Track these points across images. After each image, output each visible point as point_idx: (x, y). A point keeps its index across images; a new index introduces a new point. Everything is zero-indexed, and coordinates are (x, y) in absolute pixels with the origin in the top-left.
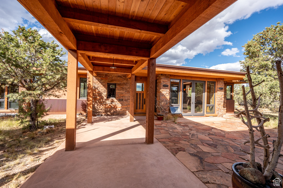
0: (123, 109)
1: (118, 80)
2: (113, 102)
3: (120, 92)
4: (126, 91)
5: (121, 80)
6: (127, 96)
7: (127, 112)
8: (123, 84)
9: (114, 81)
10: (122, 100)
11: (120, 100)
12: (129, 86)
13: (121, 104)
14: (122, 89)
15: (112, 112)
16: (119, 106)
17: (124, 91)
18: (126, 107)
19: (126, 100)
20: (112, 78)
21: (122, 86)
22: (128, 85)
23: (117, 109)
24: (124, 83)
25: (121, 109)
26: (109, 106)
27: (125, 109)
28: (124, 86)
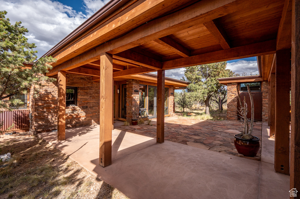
0: (88, 119)
1: (82, 83)
2: (74, 110)
3: (84, 97)
4: (91, 97)
5: (84, 83)
6: (92, 103)
7: (93, 121)
8: (87, 88)
9: (76, 85)
10: (87, 107)
11: (84, 108)
12: (94, 91)
13: (85, 112)
14: (86, 94)
15: (73, 123)
16: (82, 115)
17: (89, 97)
18: (92, 115)
19: (90, 107)
20: (73, 80)
21: (86, 91)
22: (93, 89)
23: (81, 119)
24: (89, 87)
25: (85, 119)
26: (70, 116)
27: (90, 118)
28: (89, 91)
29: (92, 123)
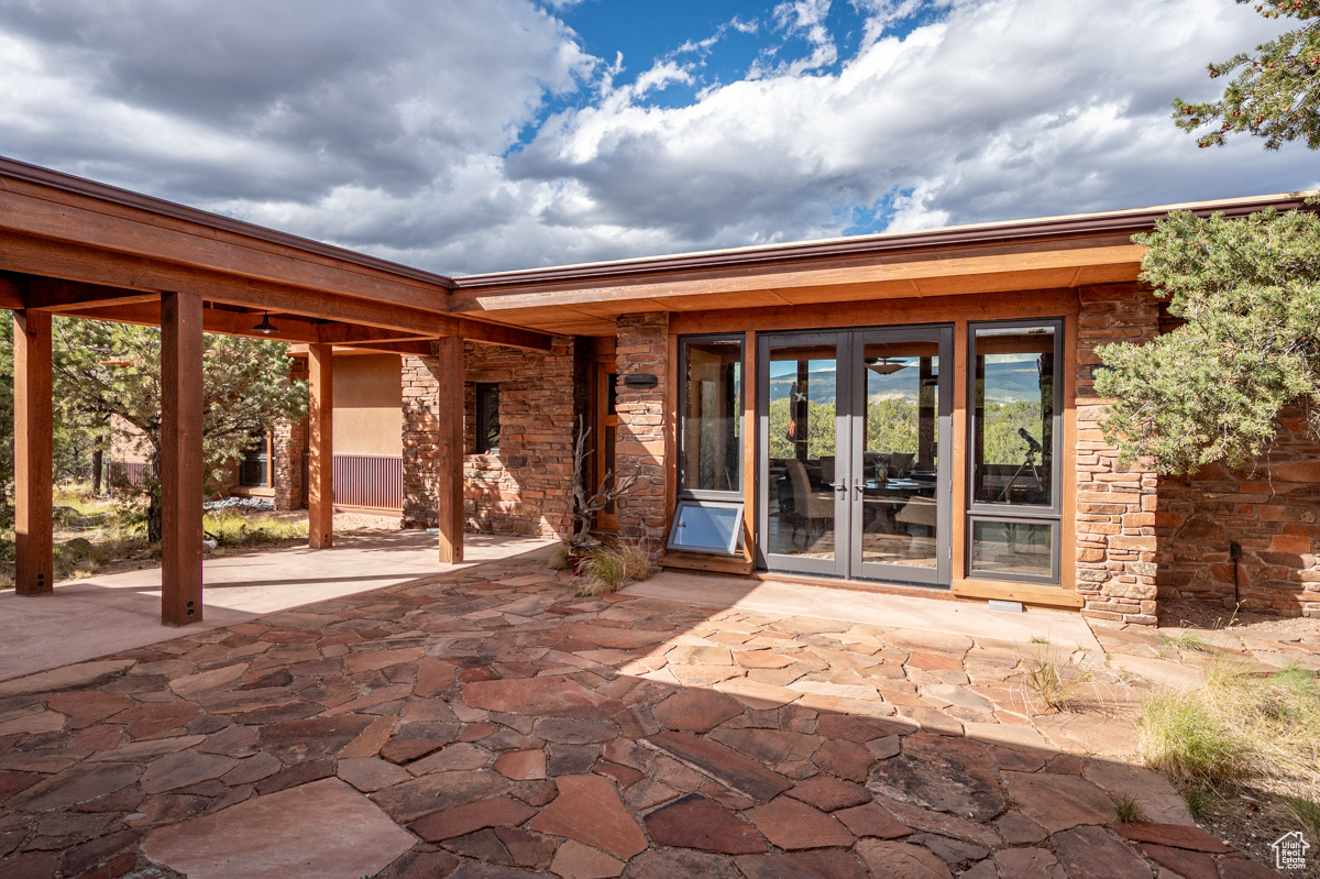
0: (528, 508)
1: (508, 365)
2: (485, 469)
3: (514, 422)
4: (537, 419)
5: (515, 365)
6: (542, 443)
7: (543, 520)
8: (525, 386)
9: (491, 374)
10: (524, 462)
11: (514, 463)
12: (548, 393)
13: (517, 481)
14: (520, 407)
15: (483, 515)
16: (509, 493)
17: (530, 419)
18: (540, 495)
19: (538, 463)
20: (484, 358)
21: (520, 395)
22: (545, 386)
23: (502, 505)
24: (529, 379)
25: (518, 507)
26: (473, 489)
27: (534, 508)
28: (532, 395)
29: (540, 528)
